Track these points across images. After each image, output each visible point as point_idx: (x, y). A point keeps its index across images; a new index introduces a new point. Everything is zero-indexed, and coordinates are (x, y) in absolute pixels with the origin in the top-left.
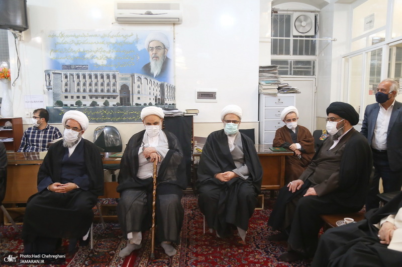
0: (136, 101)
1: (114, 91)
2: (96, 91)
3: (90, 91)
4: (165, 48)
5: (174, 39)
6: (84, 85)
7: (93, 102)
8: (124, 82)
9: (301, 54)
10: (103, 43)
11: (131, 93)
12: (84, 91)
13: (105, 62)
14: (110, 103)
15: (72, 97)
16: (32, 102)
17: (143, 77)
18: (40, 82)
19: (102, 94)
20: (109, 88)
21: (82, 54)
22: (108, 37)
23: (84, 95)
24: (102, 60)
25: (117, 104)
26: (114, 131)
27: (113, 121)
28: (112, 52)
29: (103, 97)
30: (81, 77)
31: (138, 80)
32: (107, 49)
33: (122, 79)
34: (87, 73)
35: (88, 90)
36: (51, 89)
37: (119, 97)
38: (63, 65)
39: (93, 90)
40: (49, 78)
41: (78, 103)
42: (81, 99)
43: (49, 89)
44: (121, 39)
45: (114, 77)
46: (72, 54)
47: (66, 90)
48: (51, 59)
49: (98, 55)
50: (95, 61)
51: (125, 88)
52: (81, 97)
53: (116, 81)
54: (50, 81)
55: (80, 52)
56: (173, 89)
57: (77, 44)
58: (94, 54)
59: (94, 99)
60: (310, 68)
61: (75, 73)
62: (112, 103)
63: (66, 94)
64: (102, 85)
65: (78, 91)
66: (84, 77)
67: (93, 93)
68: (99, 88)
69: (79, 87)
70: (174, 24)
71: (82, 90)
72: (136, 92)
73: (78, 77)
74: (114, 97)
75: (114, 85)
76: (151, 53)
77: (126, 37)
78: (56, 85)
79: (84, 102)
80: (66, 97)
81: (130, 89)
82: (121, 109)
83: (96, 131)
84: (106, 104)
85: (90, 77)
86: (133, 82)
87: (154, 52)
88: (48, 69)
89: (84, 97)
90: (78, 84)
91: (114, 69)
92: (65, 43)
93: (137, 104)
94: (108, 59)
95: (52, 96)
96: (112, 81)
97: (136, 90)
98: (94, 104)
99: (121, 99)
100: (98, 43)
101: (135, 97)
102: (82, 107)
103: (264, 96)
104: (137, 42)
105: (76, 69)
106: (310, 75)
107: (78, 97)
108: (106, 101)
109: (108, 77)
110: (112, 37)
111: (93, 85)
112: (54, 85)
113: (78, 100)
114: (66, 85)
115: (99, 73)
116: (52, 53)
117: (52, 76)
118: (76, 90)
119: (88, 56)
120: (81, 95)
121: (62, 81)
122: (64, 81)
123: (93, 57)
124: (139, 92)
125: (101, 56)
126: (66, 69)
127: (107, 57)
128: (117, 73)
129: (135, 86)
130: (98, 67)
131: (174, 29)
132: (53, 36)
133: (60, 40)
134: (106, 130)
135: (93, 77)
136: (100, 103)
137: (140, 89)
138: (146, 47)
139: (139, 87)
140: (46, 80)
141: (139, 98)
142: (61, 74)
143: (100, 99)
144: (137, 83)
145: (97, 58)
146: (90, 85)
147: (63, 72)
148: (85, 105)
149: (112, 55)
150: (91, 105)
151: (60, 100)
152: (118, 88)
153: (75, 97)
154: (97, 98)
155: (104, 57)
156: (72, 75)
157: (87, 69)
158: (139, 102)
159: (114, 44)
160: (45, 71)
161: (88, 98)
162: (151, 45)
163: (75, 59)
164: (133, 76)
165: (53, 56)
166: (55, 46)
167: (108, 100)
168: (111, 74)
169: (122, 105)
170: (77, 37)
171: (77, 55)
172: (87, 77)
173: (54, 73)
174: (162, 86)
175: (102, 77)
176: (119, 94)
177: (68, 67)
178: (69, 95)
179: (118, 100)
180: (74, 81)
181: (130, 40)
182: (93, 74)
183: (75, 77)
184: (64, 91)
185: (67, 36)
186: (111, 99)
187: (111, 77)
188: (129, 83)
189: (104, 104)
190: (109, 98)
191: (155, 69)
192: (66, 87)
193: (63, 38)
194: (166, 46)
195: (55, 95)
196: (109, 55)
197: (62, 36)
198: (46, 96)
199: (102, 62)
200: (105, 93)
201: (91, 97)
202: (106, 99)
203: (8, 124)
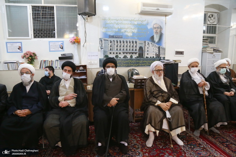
0: (146, 55)
1: (136, 50)
2: (127, 50)
3: (123, 50)
4: (161, 28)
5: (166, 23)
6: (120, 46)
7: (125, 56)
8: (141, 45)
9: (210, 33)
10: (131, 24)
11: (144, 51)
12: (120, 50)
13: (131, 34)
14: (133, 56)
15: (114, 53)
16: (92, 56)
17: (150, 43)
18: (97, 45)
19: (130, 51)
20: (133, 48)
21: (120, 30)
22: (134, 21)
23: (120, 52)
24: (130, 33)
25: (137, 57)
27: (135, 66)
28: (135, 29)
29: (130, 54)
30: (119, 42)
31: (148, 45)
32: (133, 28)
33: (140, 44)
34: (122, 40)
35: (122, 49)
36: (103, 49)
37: (138, 53)
38: (109, 36)
39: (125, 49)
40: (102, 42)
41: (117, 56)
42: (118, 54)
43: (101, 49)
44: (140, 22)
45: (136, 42)
46: (114, 30)
47: (111, 49)
48: (103, 32)
49: (128, 30)
50: (126, 33)
51: (141, 48)
52: (118, 53)
53: (137, 45)
54: (102, 44)
55: (119, 29)
56: (164, 49)
57: (118, 24)
58: (126, 30)
59: (125, 54)
60: (213, 40)
61: (115, 40)
62: (134, 56)
63: (110, 52)
64: (133, 47)
65: (117, 50)
66: (120, 42)
67: (125, 51)
68: (128, 48)
69: (120, 48)
70: (166, 16)
71: (119, 50)
72: (147, 51)
73: (117, 42)
74: (136, 53)
75: (136, 47)
76: (154, 30)
77: (142, 21)
78: (105, 47)
79: (120, 56)
80: (111, 53)
81: (144, 49)
82: (139, 60)
83: (129, 72)
84: (131, 57)
85: (124, 42)
86: (145, 45)
87: (156, 30)
88: (101, 38)
89: (120, 53)
90: (117, 46)
91: (136, 38)
92: (111, 23)
93: (147, 57)
94: (133, 33)
95: (103, 52)
96: (135, 44)
97: (146, 49)
98: (125, 57)
99: (139, 54)
100: (128, 24)
101: (146, 53)
102: (119, 58)
103: (208, 54)
104: (148, 24)
105: (116, 38)
106: (213, 44)
107: (117, 53)
108: (131, 55)
110: (135, 21)
111: (125, 46)
112: (104, 46)
113: (117, 54)
114: (111, 46)
115: (128, 40)
116: (104, 29)
117: (103, 41)
118: (116, 50)
119: (123, 31)
120: (118, 52)
121: (108, 44)
122: (110, 44)
123: (125, 31)
124: (148, 51)
125: (129, 31)
126: (111, 38)
127: (132, 32)
128: (137, 40)
129: (146, 47)
130: (127, 37)
131: (166, 18)
132: (105, 19)
133: (108, 22)
135: (125, 42)
136: (129, 56)
137: (148, 49)
138: (152, 27)
139: (148, 48)
140: (100, 44)
141: (148, 54)
142: (108, 40)
143: (128, 54)
144: (147, 46)
145: (128, 32)
146: (123, 46)
147: (109, 39)
148: (120, 58)
149: (135, 31)
150: (123, 58)
151: (107, 55)
152: (138, 48)
153: (115, 53)
154: (127, 53)
155: (131, 31)
156: (114, 41)
157: (122, 38)
158: (148, 56)
159: (136, 25)
160: (100, 39)
161: (122, 53)
162: (155, 26)
163: (116, 32)
164: (145, 42)
165: (104, 30)
166: (105, 25)
167: (132, 55)
168: (131, 41)
169: (139, 57)
170: (117, 20)
171: (117, 30)
172: (122, 42)
173: (104, 40)
174: (159, 48)
176: (138, 52)
177: (113, 37)
178: (112, 52)
179: (137, 55)
180: (115, 44)
181: (145, 23)
182: (125, 40)
183: (116, 42)
184: (109, 50)
185: (112, 20)
186: (134, 54)
187: (134, 42)
188: (143, 46)
189: (130, 57)
190: (133, 54)
191: (156, 39)
192: (111, 48)
193: (110, 21)
194: (162, 27)
195: (105, 52)
196: (133, 31)
197: (110, 19)
198: (100, 52)
199: (130, 34)
201: (124, 53)
202: (131, 54)
203: (81, 68)
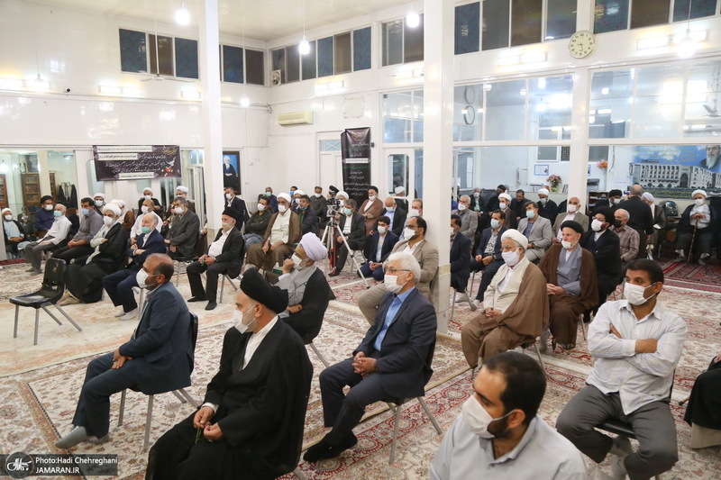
0: (692, 185)
1: (677, 178)
2: (663, 177)
3: (659, 177)
4: (719, 149)
6: (655, 173)
7: (660, 184)
8: (685, 172)
11: (689, 179)
12: (655, 177)
13: (672, 158)
14: (672, 185)
15: (646, 181)
18: (627, 170)
19: (668, 179)
20: (672, 175)
21: (656, 153)
25: (678, 186)
26: (673, 205)
27: (673, 198)
28: (678, 152)
29: (668, 181)
30: (654, 168)
31: (696, 171)
33: (683, 170)
35: (657, 176)
37: (679, 182)
38: (642, 160)
39: (661, 177)
40: (632, 168)
41: (650, 185)
43: (631, 175)
45: (678, 168)
46: (649, 153)
47: (642, 176)
48: (635, 156)
49: (668, 153)
50: (665, 157)
51: (684, 175)
52: (652, 181)
53: (678, 171)
54: (632, 170)
58: (665, 153)
59: (661, 182)
61: (649, 165)
62: (674, 185)
63: (642, 178)
65: (651, 176)
66: (656, 168)
67: (661, 179)
68: (666, 176)
71: (653, 176)
72: (693, 179)
73: (652, 168)
74: (676, 182)
75: (677, 173)
78: (636, 173)
79: (653, 184)
80: (642, 180)
81: (689, 177)
82: (680, 190)
83: (661, 203)
84: (670, 186)
85: (660, 168)
86: (691, 172)
87: (710, 151)
88: (632, 162)
89: (654, 181)
90: (651, 172)
91: (678, 163)
93: (692, 187)
94: (675, 157)
95: (632, 179)
96: (676, 171)
97: (693, 177)
98: (660, 186)
99: (681, 183)
101: (692, 182)
102: (652, 187)
104: (698, 145)
105: (651, 162)
107: (650, 181)
108: (670, 184)
109: (673, 168)
111: (662, 173)
112: (634, 172)
114: (643, 172)
115: (666, 165)
116: (636, 152)
117: (634, 167)
118: (649, 176)
119: (660, 154)
120: (652, 179)
121: (640, 170)
122: (642, 169)
123: (664, 155)
124: (695, 179)
126: (644, 162)
127: (673, 155)
128: (680, 166)
129: (693, 174)
130: (668, 162)
134: (667, 204)
135: (662, 168)
136: (665, 185)
137: (696, 177)
139: (695, 175)
140: (630, 169)
141: (694, 183)
142: (640, 165)
143: (665, 182)
145: (667, 155)
146: (660, 173)
147: (642, 165)
148: (654, 186)
149: (678, 154)
150: (658, 187)
152: (680, 176)
153: (648, 181)
154: (663, 181)
157: (659, 162)
158: (694, 185)
159: (680, 147)
160: (630, 163)
161: (657, 181)
163: (651, 156)
164: (692, 168)
165: (636, 154)
166: (638, 148)
168: (675, 166)
169: (681, 187)
171: (652, 153)
172: (658, 168)
173: (635, 165)
175: (669, 168)
176: (680, 180)
177: (646, 161)
178: (644, 179)
179: (678, 184)
180: (648, 170)
182: (662, 166)
183: (650, 168)
186: (674, 183)
187: (675, 168)
188: (688, 172)
189: (668, 186)
190: (672, 182)
192: (643, 174)
195: (635, 179)
196: (675, 154)
198: (629, 180)
199: (669, 158)
200: (670, 179)
201: (659, 181)
203: (604, 195)
